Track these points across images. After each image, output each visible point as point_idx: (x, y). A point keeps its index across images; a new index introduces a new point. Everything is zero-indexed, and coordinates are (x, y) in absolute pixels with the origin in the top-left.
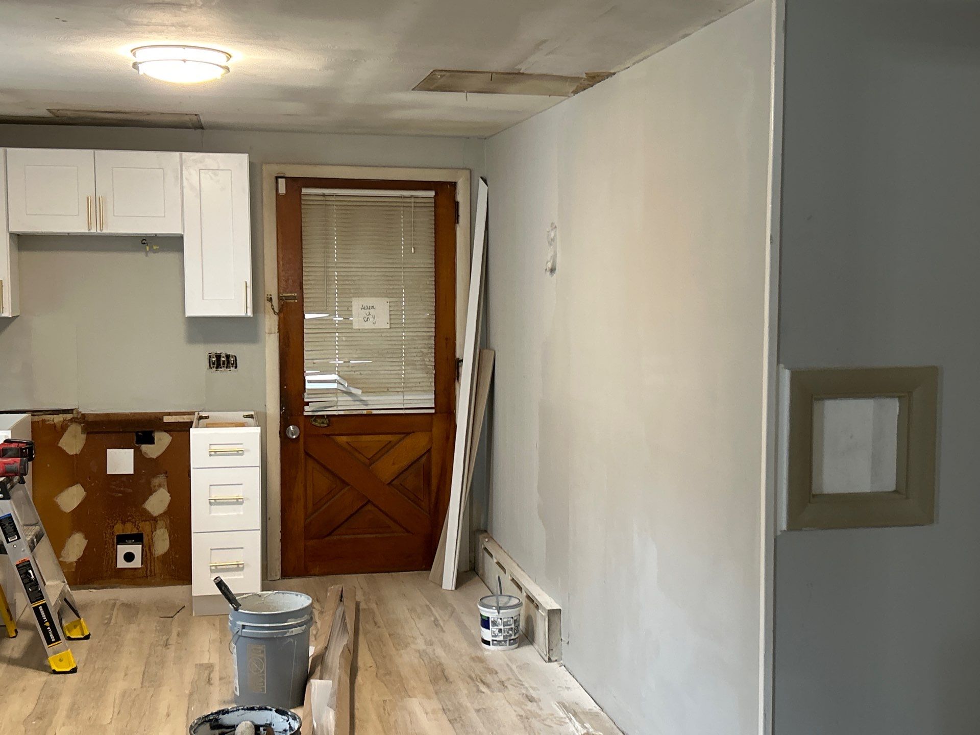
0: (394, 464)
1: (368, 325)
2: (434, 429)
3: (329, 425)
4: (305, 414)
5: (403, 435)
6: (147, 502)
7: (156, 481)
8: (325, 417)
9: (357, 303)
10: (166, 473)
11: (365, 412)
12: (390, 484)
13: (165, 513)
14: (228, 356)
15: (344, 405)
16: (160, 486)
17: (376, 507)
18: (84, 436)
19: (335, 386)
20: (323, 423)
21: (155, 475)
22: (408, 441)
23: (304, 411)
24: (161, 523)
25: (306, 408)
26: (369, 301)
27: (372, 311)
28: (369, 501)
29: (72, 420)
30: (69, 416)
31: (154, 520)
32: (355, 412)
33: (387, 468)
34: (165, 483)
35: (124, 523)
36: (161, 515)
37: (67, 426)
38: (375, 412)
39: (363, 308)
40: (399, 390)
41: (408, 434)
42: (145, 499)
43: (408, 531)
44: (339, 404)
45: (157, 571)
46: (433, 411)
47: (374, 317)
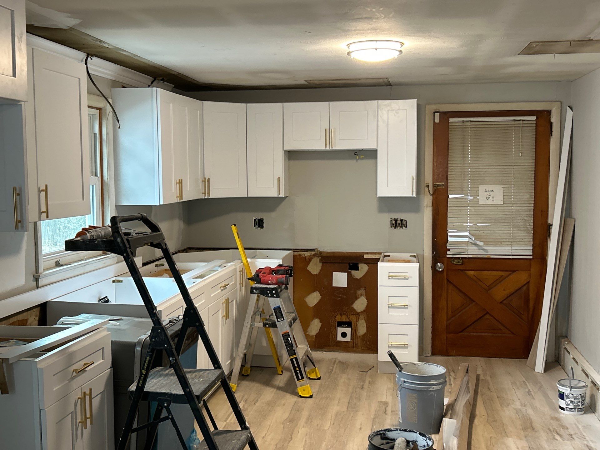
0: (504, 290)
1: (489, 202)
2: (532, 270)
3: (462, 264)
4: (448, 256)
5: (511, 272)
6: (355, 304)
7: (359, 292)
8: (460, 258)
9: (482, 188)
10: (365, 288)
11: (486, 257)
12: (501, 302)
13: (364, 311)
14: (401, 220)
15: (472, 252)
16: (361, 295)
17: (492, 316)
18: (321, 264)
19: (466, 239)
20: (459, 262)
21: (359, 289)
22: (514, 276)
23: (447, 254)
24: (362, 317)
25: (448, 253)
26: (490, 187)
27: (491, 193)
28: (487, 313)
29: (315, 255)
30: (313, 253)
31: (358, 314)
32: (479, 256)
33: (500, 293)
34: (364, 294)
35: (341, 315)
36: (362, 312)
37: (312, 258)
38: (492, 257)
39: (486, 191)
40: (508, 243)
41: (514, 271)
42: (353, 302)
43: (513, 333)
44: (469, 251)
45: (359, 345)
46: (531, 257)
47: (493, 197)
